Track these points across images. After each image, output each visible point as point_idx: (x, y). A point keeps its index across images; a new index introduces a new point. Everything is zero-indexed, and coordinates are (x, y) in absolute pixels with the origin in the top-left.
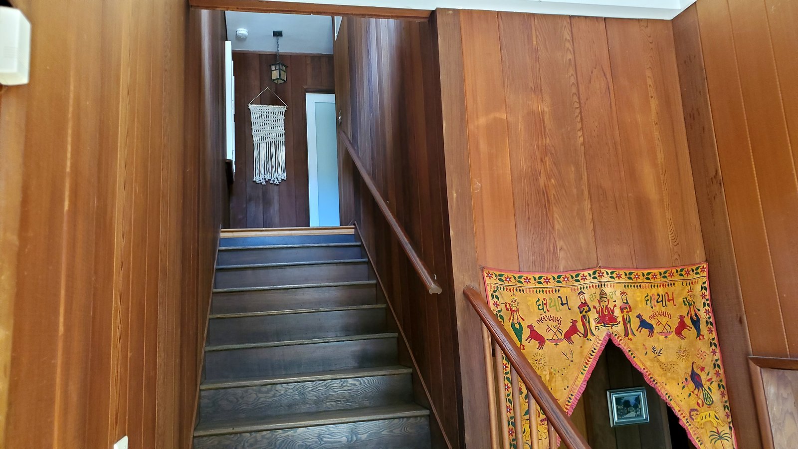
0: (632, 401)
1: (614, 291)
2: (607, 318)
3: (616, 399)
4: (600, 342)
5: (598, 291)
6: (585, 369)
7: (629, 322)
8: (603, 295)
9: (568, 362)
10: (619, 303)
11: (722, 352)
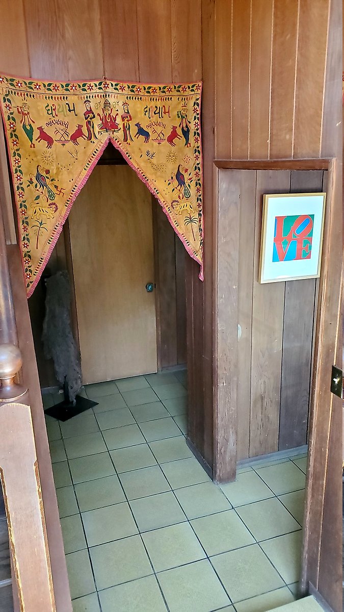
1: (117, 101)
2: (109, 125)
4: (102, 145)
5: (103, 101)
6: (88, 166)
7: (129, 129)
8: (107, 104)
9: (73, 160)
11: (203, 157)
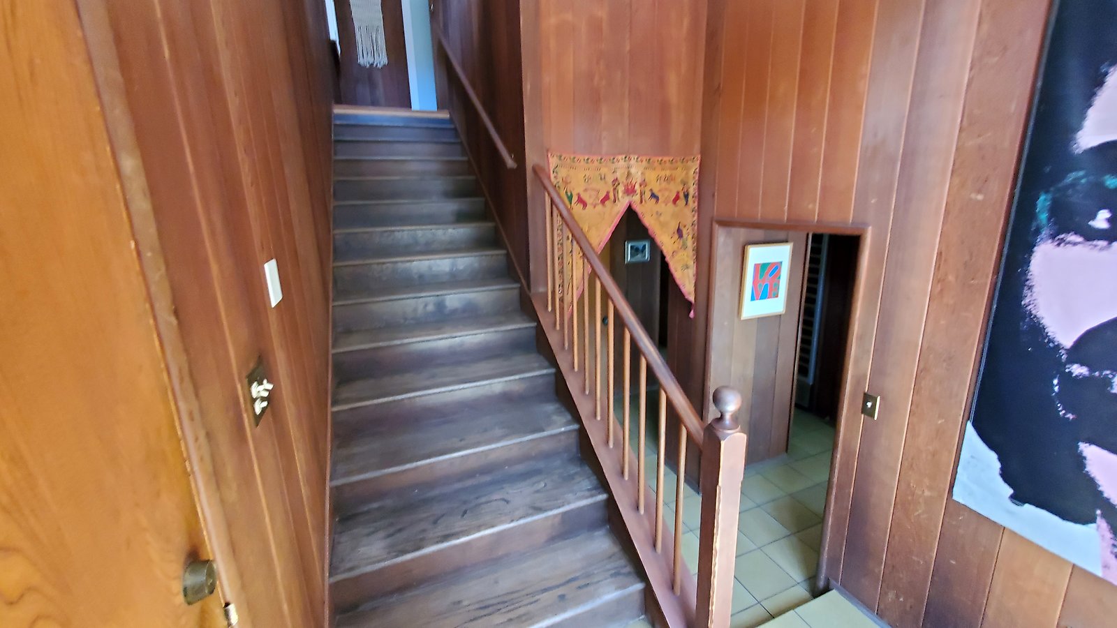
0: (641, 248)
1: (637, 171)
2: (630, 191)
3: (631, 247)
4: (624, 207)
5: (626, 171)
6: (611, 225)
7: (644, 194)
8: (629, 174)
9: (601, 219)
10: (639, 181)
11: (698, 216)
